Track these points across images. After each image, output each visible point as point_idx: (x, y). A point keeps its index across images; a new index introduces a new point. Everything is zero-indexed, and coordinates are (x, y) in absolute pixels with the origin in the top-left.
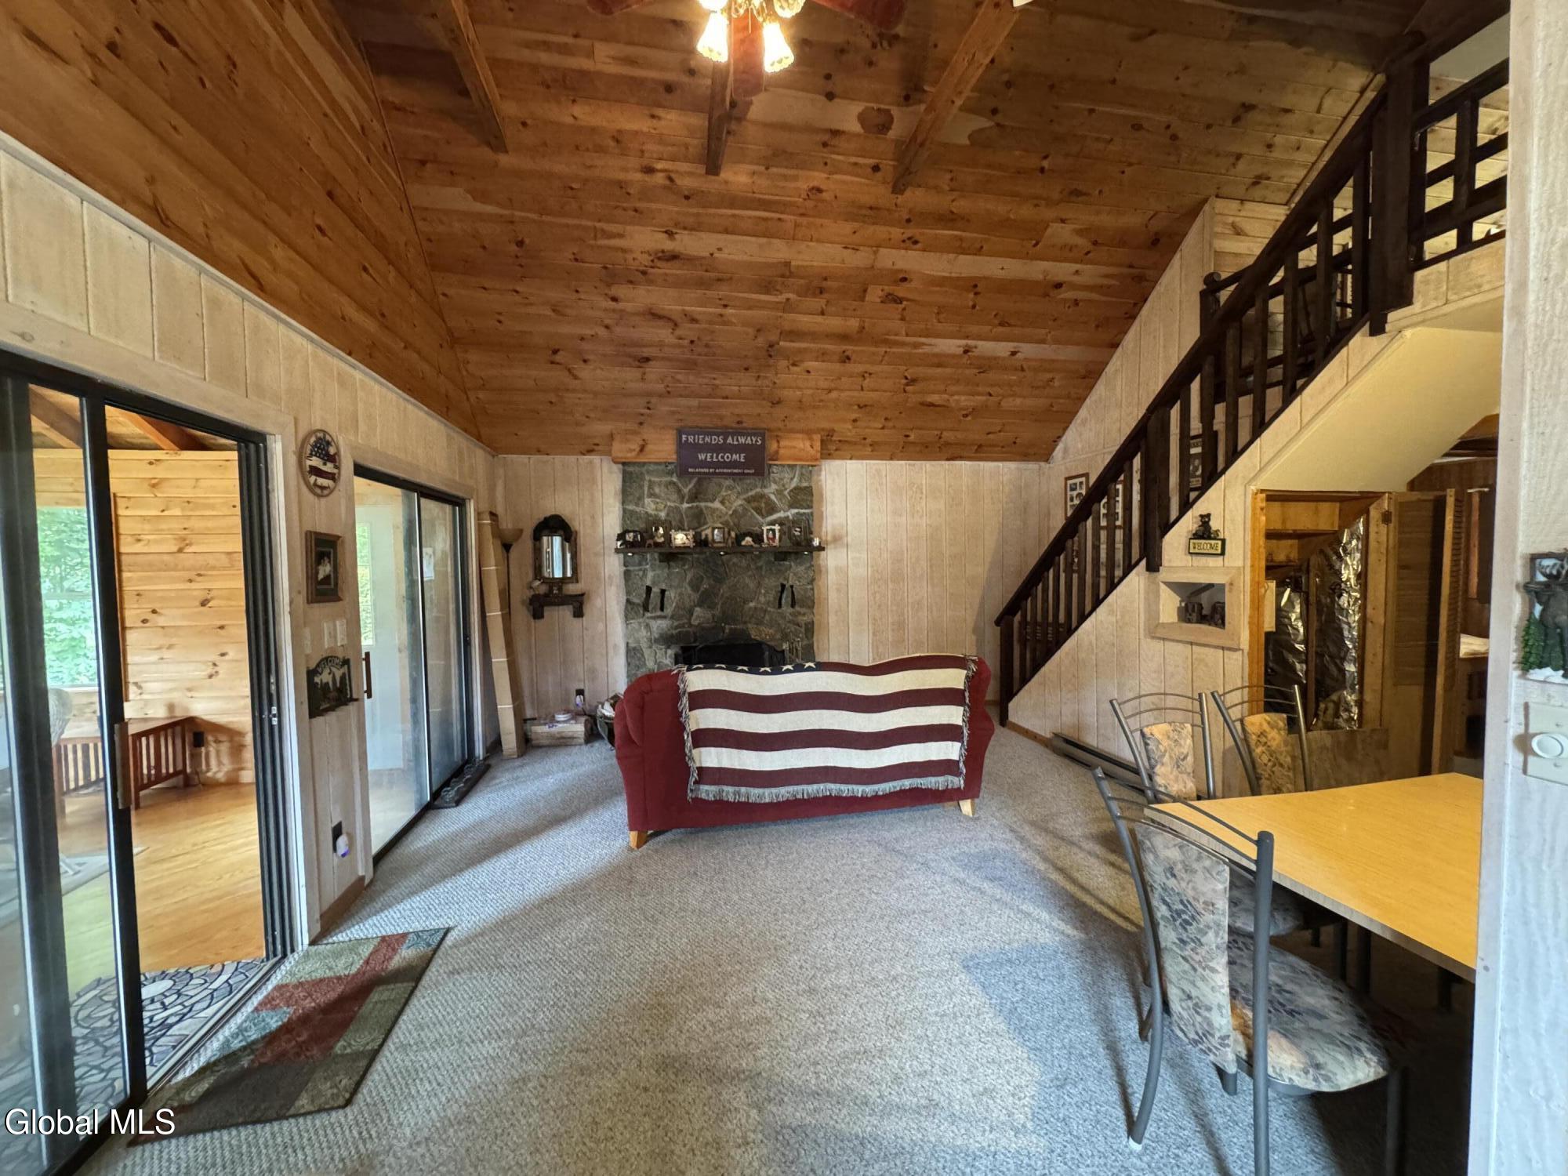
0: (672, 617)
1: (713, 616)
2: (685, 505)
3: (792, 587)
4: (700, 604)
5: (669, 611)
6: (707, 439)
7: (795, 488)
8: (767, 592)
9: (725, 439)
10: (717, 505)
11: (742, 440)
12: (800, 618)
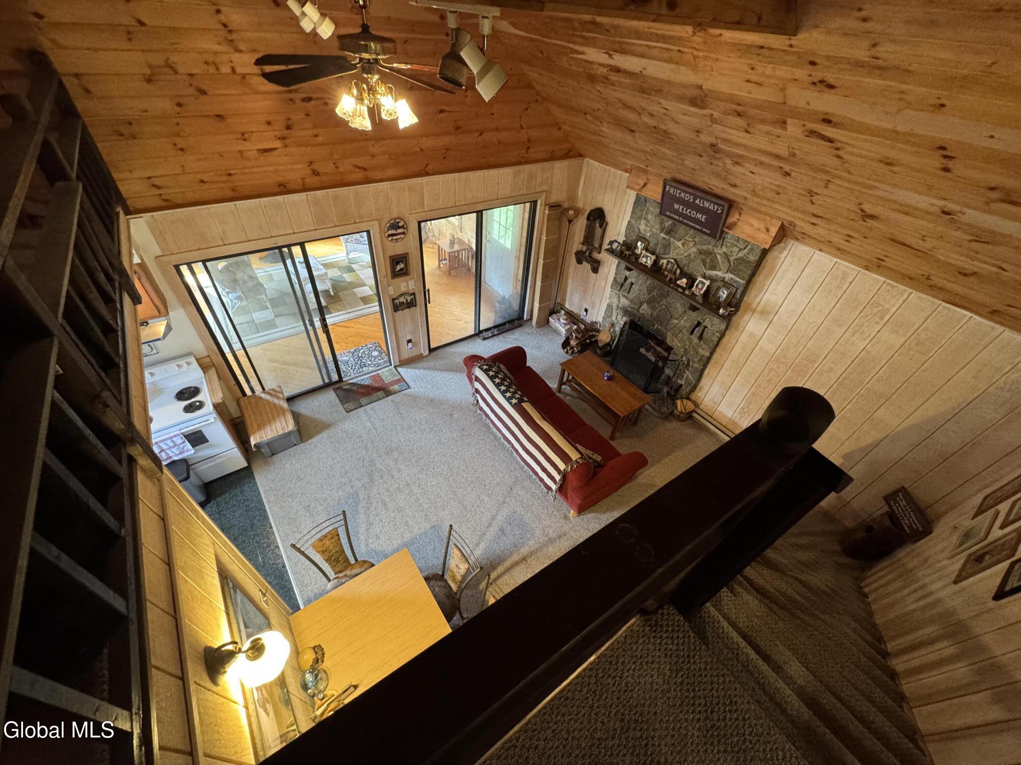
0: (631, 301)
1: (652, 314)
2: (662, 235)
3: (706, 327)
4: (649, 302)
5: (631, 296)
6: (682, 195)
7: (741, 259)
8: (687, 320)
9: (695, 199)
10: (679, 244)
11: (707, 205)
12: (700, 350)
